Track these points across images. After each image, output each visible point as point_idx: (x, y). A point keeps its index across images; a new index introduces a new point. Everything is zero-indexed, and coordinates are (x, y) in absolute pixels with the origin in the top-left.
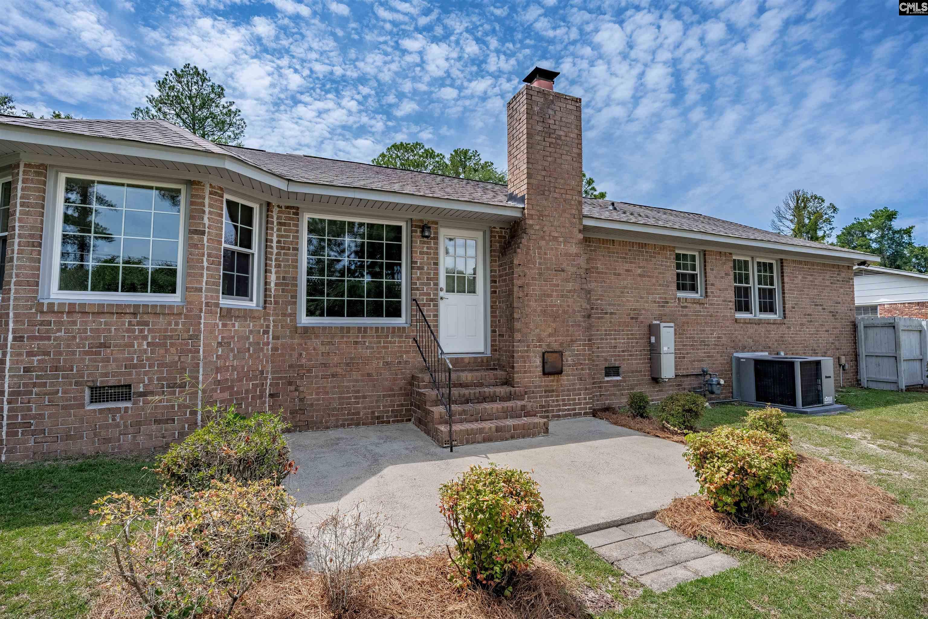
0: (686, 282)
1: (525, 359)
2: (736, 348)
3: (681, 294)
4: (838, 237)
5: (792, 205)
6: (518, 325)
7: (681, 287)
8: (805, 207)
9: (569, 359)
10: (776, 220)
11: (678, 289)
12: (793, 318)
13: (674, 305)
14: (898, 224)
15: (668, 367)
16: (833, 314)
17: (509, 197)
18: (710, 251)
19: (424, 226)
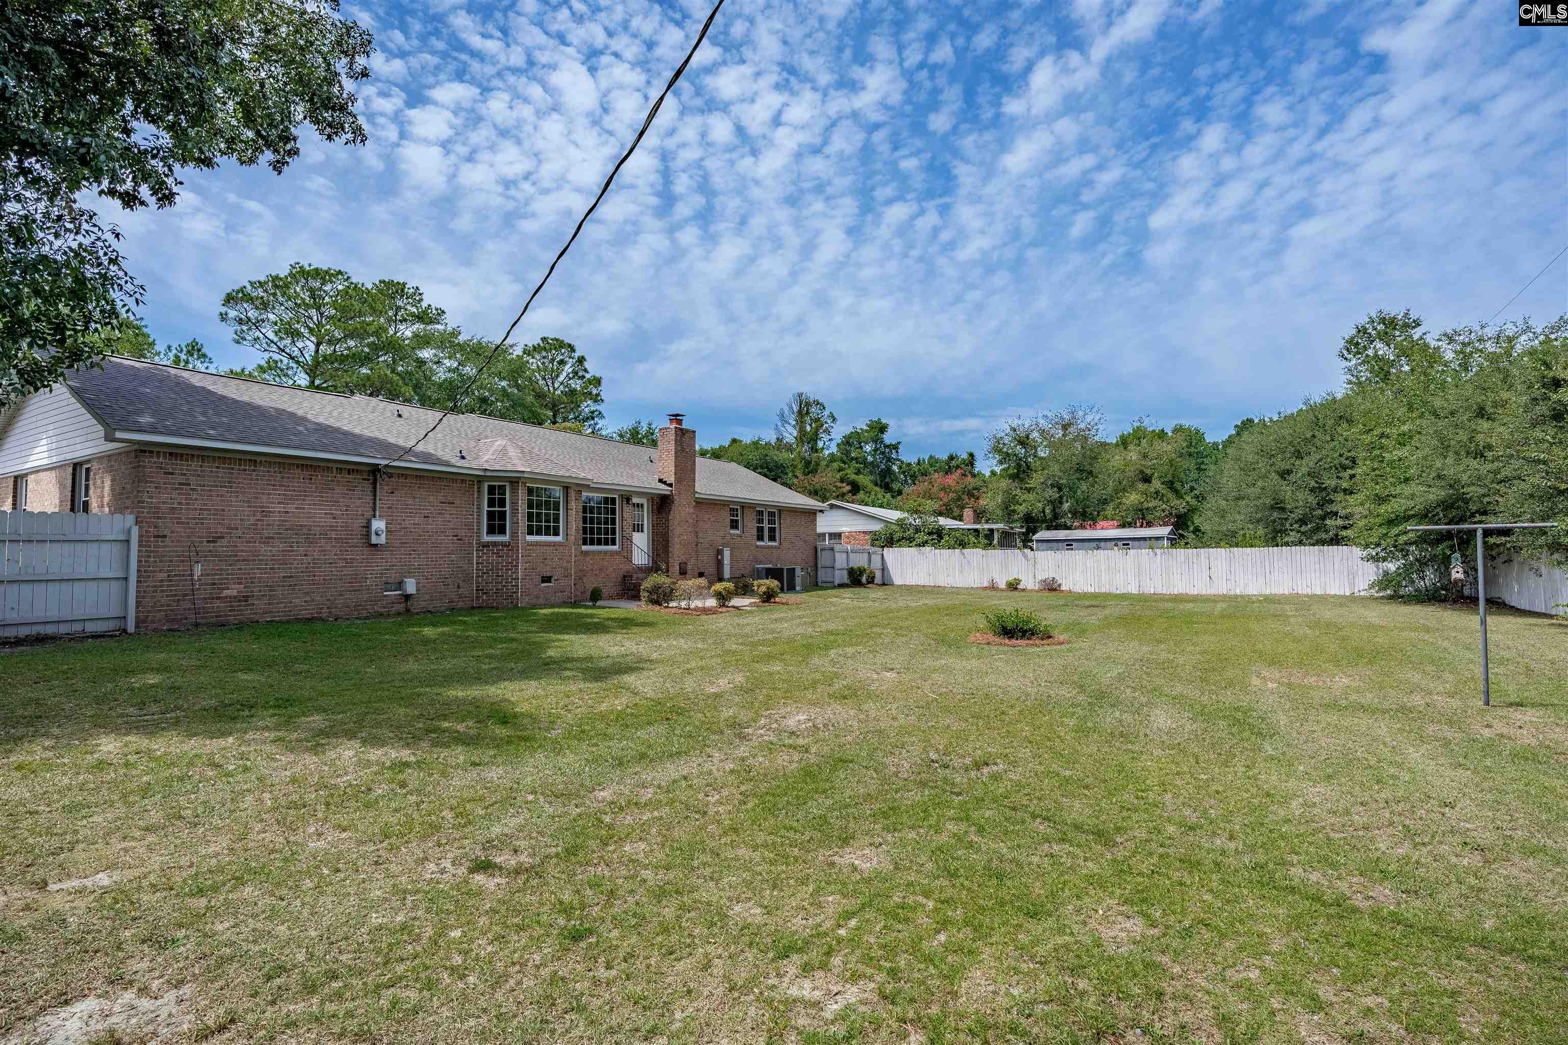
0: (734, 525)
1: (674, 566)
2: (756, 562)
3: (732, 532)
4: (838, 445)
5: (796, 409)
6: (667, 549)
7: (732, 527)
8: (808, 413)
9: (689, 567)
10: (779, 424)
12: (786, 545)
13: (728, 537)
14: (888, 438)
15: (727, 574)
16: (805, 542)
17: (661, 481)
18: (745, 506)
19: (627, 498)
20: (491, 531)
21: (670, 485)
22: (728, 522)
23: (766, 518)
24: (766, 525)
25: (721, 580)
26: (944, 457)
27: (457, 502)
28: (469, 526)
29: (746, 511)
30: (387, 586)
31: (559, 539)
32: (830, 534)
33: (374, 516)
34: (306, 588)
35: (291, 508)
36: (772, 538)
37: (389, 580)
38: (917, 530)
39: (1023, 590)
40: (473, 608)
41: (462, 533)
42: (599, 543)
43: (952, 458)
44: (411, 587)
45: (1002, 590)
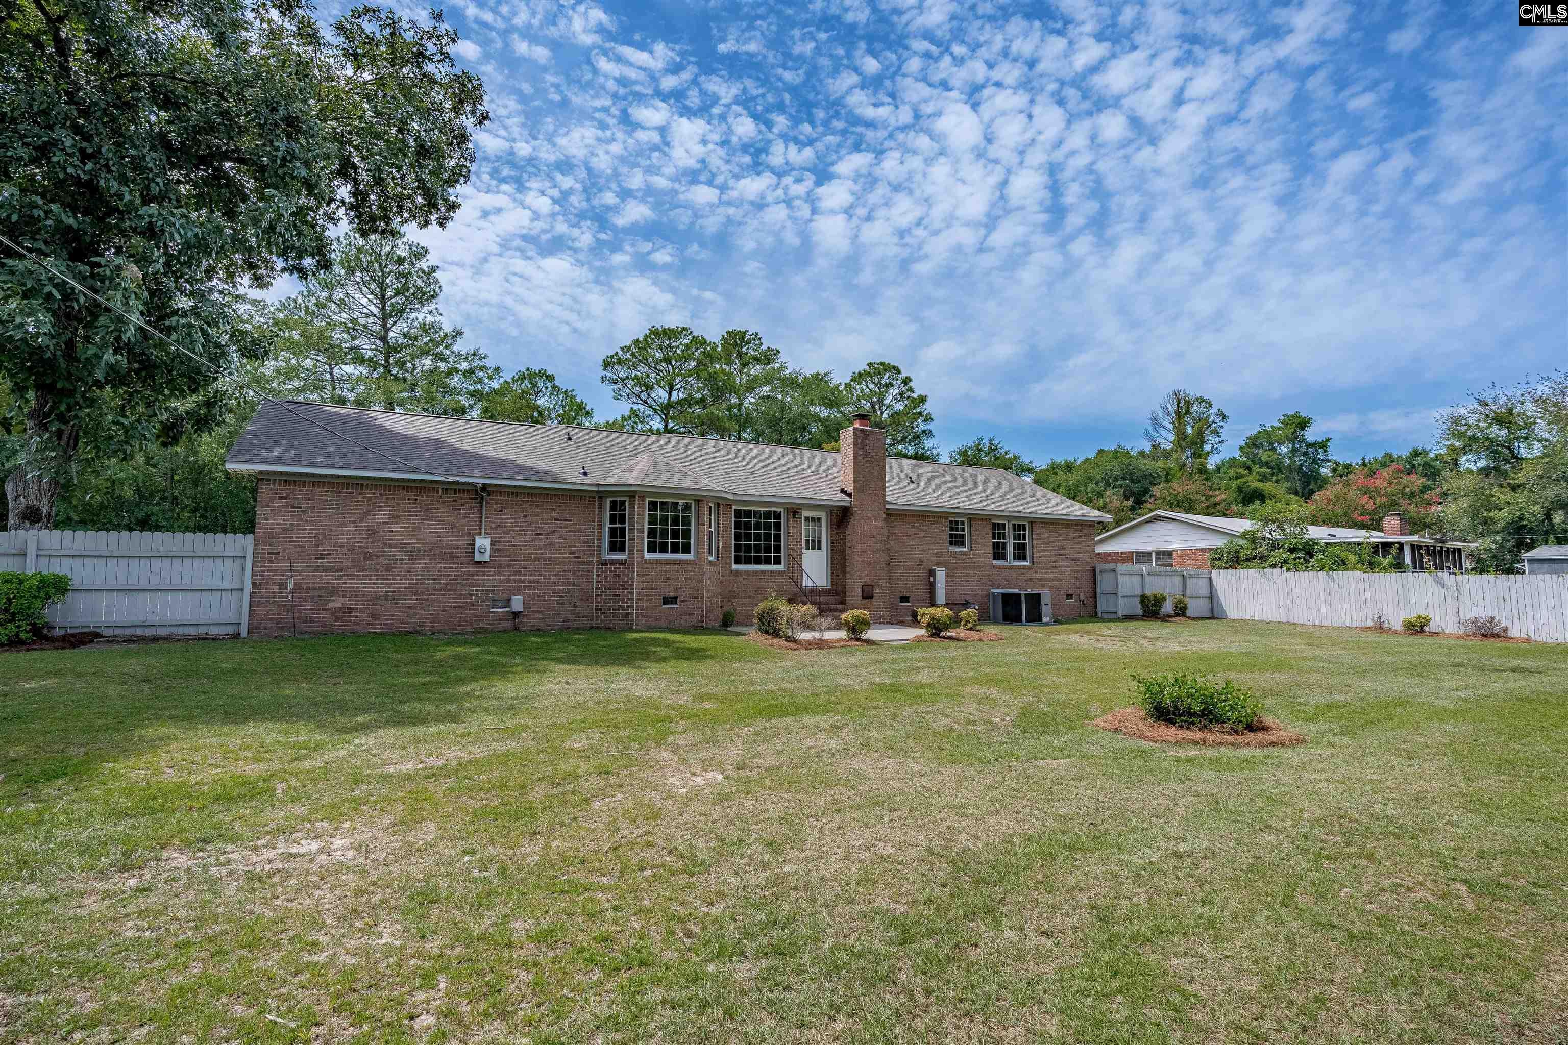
0: (956, 540)
1: (853, 589)
2: (993, 586)
3: (953, 548)
4: (1238, 447)
5: (1172, 410)
6: (848, 569)
7: (954, 543)
8: (1188, 413)
9: (878, 590)
10: (1153, 428)
11: (951, 544)
12: (1042, 565)
13: (947, 556)
14: (1311, 435)
15: (941, 597)
16: (1075, 561)
17: (843, 491)
18: (974, 518)
19: (794, 511)
20: (613, 548)
21: (850, 495)
22: (945, 537)
23: (1010, 533)
24: (1010, 541)
25: (933, 604)
26: (1405, 453)
27: (574, 519)
28: (588, 543)
29: (974, 524)
30: (494, 602)
31: (690, 556)
32: (1158, 553)
33: (480, 534)
34: (409, 602)
35: (396, 527)
36: (1017, 557)
37: (496, 597)
38: (1275, 545)
39: (1434, 634)
40: (592, 628)
41: (579, 551)
42: (758, 561)
43: (1416, 454)
44: (517, 604)
45: (1395, 633)
